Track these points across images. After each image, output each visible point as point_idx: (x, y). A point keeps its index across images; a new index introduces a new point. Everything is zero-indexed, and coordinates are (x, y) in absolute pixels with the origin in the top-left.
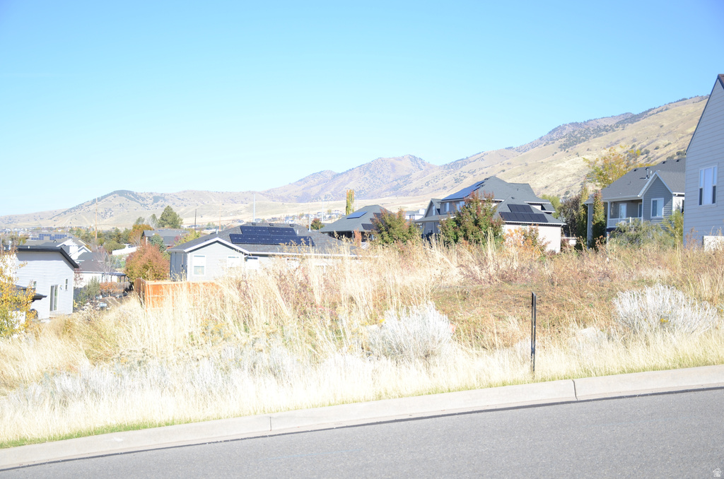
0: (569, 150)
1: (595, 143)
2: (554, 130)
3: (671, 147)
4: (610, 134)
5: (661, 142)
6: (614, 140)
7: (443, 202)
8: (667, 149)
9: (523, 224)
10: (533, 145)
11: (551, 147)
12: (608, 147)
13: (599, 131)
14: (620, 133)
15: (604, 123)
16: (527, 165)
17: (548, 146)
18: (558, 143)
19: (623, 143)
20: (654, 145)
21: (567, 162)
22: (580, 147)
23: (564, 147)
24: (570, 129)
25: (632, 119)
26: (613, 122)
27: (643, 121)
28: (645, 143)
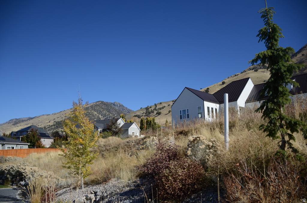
0: (15, 125)
1: (22, 124)
2: (10, 120)
3: (42, 126)
4: (26, 122)
5: (40, 124)
6: (27, 123)
7: (17, 132)
8: (41, 126)
9: (44, 138)
10: (4, 124)
11: (10, 124)
12: (26, 125)
13: (23, 121)
14: (29, 122)
15: (24, 119)
16: (3, 129)
17: (9, 124)
18: (12, 123)
19: (30, 124)
20: (38, 125)
21: (15, 128)
22: (18, 125)
23: (14, 125)
24: (15, 120)
25: (32, 118)
26: (26, 119)
27: (34, 119)
28: (35, 124)
